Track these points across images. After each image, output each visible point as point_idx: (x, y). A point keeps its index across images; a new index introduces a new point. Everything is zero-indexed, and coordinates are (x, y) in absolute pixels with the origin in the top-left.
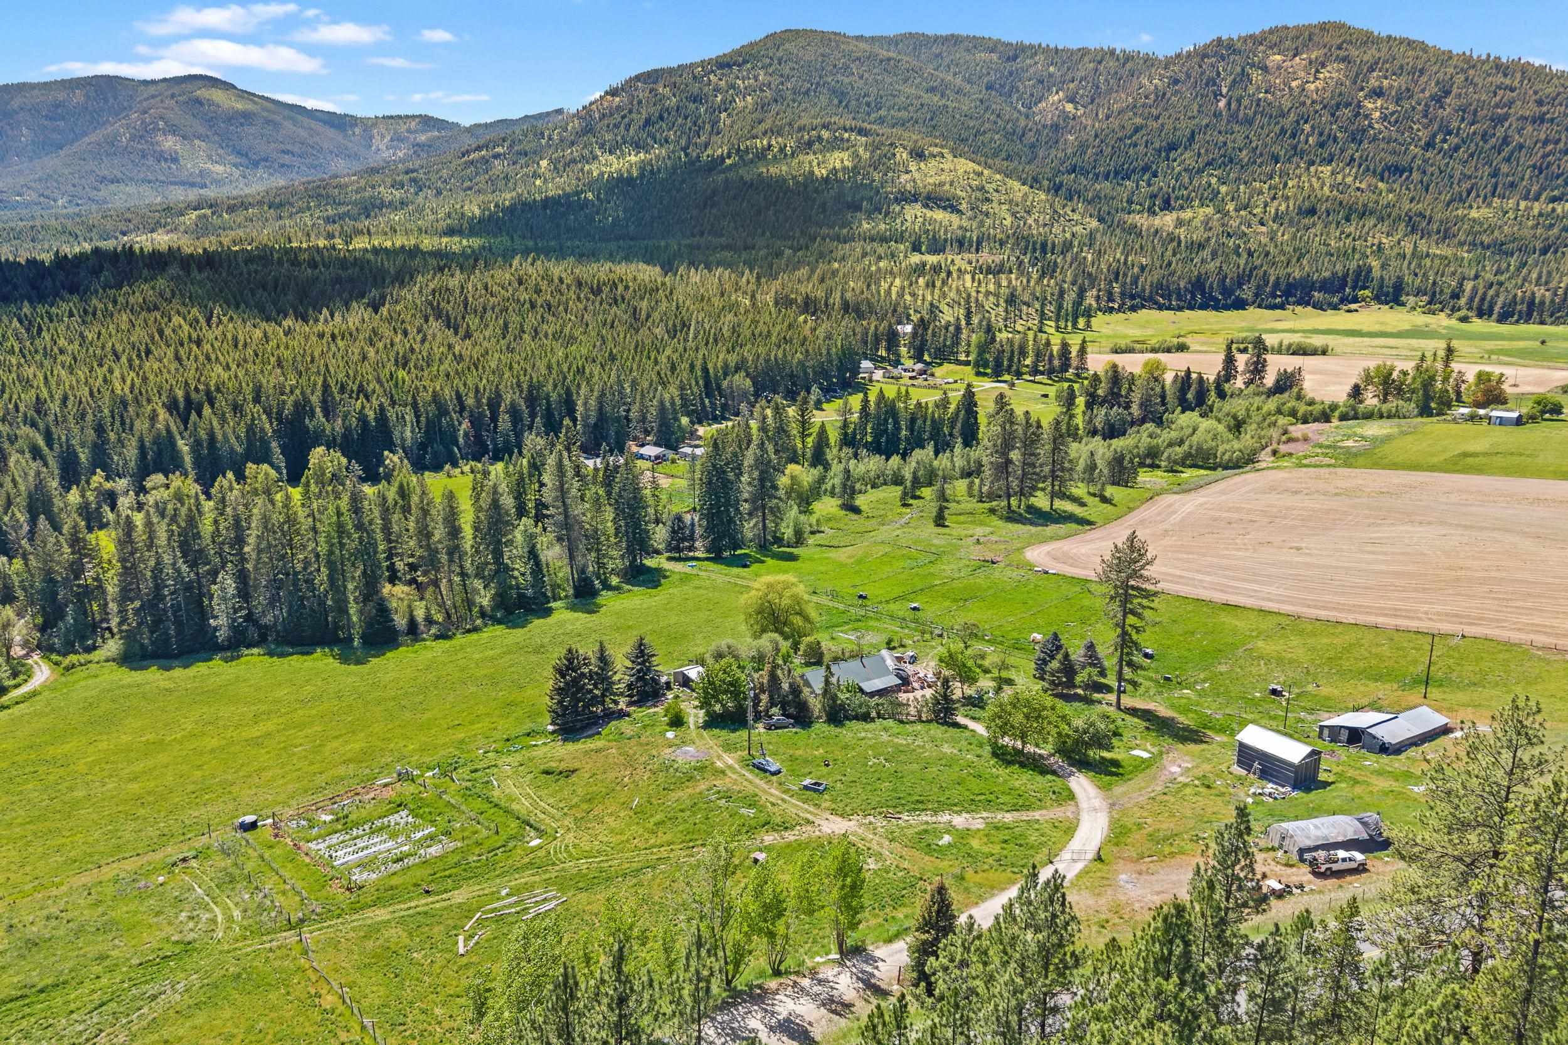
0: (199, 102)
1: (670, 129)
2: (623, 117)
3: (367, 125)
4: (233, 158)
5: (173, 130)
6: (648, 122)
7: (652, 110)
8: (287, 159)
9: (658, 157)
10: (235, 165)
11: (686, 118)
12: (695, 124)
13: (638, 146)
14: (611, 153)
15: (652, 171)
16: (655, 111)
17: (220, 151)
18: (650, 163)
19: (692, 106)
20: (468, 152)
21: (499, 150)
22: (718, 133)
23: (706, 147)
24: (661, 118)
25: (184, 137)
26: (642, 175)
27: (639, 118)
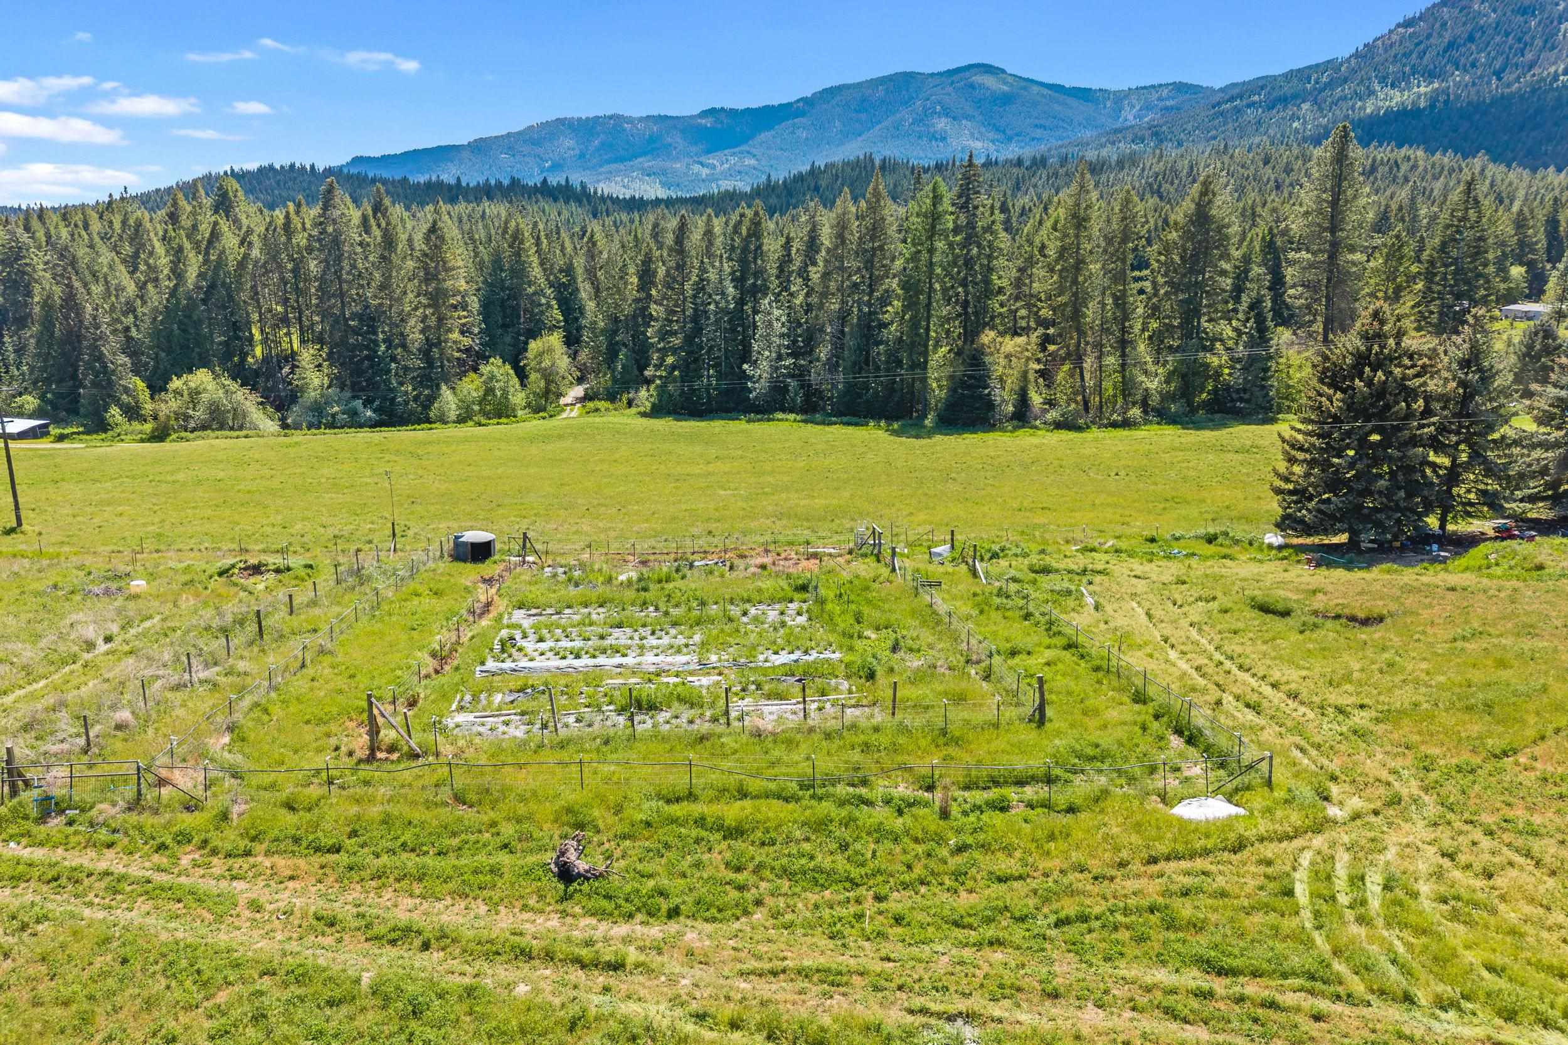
0: (972, 86)
1: (1480, 51)
2: (1417, 44)
3: (1120, 98)
4: (991, 135)
5: (947, 113)
6: (1451, 45)
7: (1458, 31)
8: (1039, 133)
9: (1457, 85)
10: (993, 141)
11: (1507, 34)
12: (1519, 40)
13: (1430, 75)
14: (1393, 86)
15: (1446, 102)
16: (1462, 31)
17: (983, 130)
18: (1446, 92)
19: (1520, 19)
20: (1219, 104)
21: (1256, 98)
22: (1553, 48)
23: (1531, 67)
24: (1471, 39)
25: (954, 119)
26: (1432, 106)
27: (1439, 42)
